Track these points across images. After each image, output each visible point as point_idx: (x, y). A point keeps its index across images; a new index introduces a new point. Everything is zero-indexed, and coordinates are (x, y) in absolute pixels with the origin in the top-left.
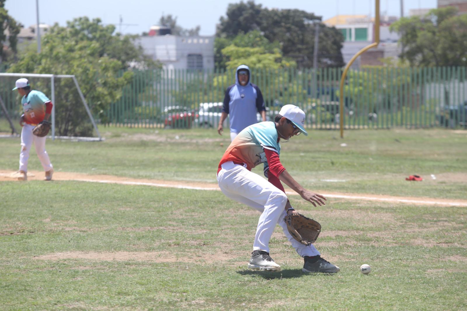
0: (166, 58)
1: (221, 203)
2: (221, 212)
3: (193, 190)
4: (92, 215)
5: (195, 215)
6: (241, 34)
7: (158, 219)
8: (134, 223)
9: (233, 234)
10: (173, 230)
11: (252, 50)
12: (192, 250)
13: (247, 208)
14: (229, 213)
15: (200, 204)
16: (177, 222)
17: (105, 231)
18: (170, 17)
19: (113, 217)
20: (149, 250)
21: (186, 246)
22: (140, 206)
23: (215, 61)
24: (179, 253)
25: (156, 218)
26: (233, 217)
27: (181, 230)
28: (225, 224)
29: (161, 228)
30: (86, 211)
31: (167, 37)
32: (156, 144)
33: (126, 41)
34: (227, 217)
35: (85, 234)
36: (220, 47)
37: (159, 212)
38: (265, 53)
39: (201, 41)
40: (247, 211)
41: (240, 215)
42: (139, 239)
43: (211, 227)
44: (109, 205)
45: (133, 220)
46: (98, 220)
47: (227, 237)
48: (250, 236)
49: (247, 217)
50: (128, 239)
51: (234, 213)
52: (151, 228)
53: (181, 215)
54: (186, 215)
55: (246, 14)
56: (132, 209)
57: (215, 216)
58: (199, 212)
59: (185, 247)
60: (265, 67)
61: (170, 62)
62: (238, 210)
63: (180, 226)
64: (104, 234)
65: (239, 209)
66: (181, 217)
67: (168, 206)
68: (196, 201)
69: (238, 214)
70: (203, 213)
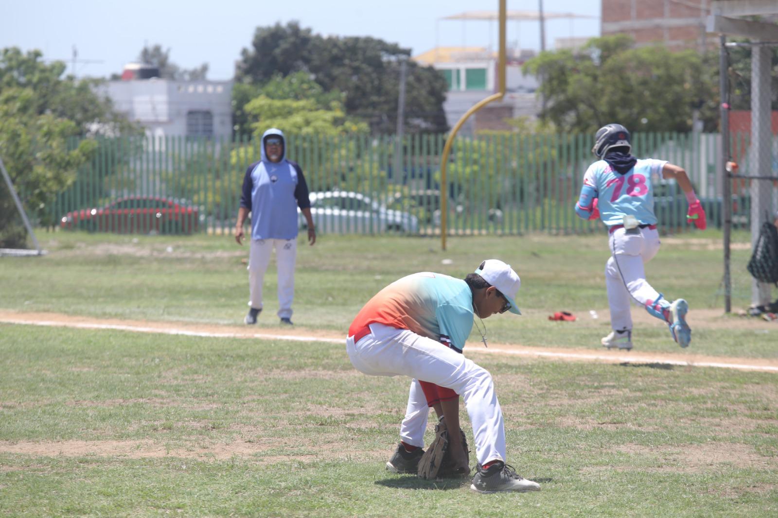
0: (151, 118)
1: (242, 358)
2: (243, 372)
3: (195, 337)
4: (23, 380)
5: (199, 379)
6: (278, 78)
7: (136, 386)
8: (96, 393)
9: (262, 410)
10: (161, 403)
11: (295, 104)
12: (193, 438)
13: (286, 367)
14: (255, 375)
15: (206, 361)
16: (167, 391)
17: (46, 406)
18: (157, 49)
19: (60, 384)
20: (121, 437)
21: (183, 430)
22: (106, 365)
23: (234, 123)
24: (171, 442)
25: (132, 385)
26: (262, 382)
27: (176, 405)
28: (248, 394)
29: (141, 400)
30: (14, 374)
31: (153, 82)
32: (133, 261)
33: (84, 88)
34: (253, 381)
35: (12, 412)
36: (243, 99)
37: (138, 373)
38: (317, 110)
39: (210, 89)
40: (285, 372)
41: (274, 378)
42: (103, 420)
43: (224, 400)
44: (53, 362)
45: (93, 387)
46: (33, 387)
47: (251, 414)
48: (290, 413)
49: (285, 382)
50: (84, 420)
51: (265, 376)
52: (124, 401)
53: (176, 378)
54: (183, 380)
55: (284, 45)
56: (92, 370)
57: (232, 380)
58: (205, 373)
59: (182, 432)
60: (317, 132)
61: (158, 123)
62: (271, 370)
63: (173, 397)
64: (44, 412)
65: (273, 368)
66: (175, 383)
67: (153, 364)
68: (201, 355)
69: (271, 376)
70: (213, 376)
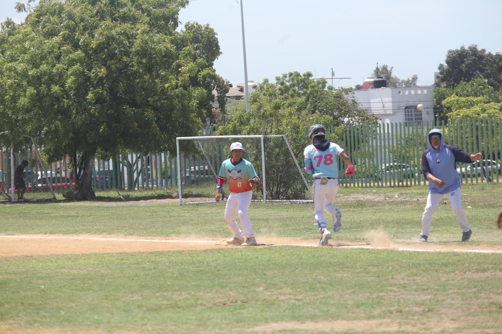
0: (382, 112)
1: (446, 265)
2: (446, 275)
3: (415, 252)
4: (307, 282)
5: (418, 279)
6: (463, 83)
7: (378, 285)
8: (353, 290)
9: (460, 299)
10: (395, 296)
11: (475, 99)
12: (416, 318)
13: (475, 271)
14: (455, 276)
15: (422, 268)
16: (398, 288)
17: (322, 298)
18: (385, 68)
19: (330, 284)
20: (369, 318)
21: (409, 313)
22: (358, 272)
23: (435, 113)
24: (402, 321)
25: (375, 284)
26: (459, 280)
27: (404, 296)
28: (450, 289)
29: (382, 294)
30: (301, 278)
31: (383, 90)
32: (374, 204)
33: (339, 95)
34: (453, 280)
35: (300, 303)
36: (440, 97)
37: (379, 277)
38: (490, 102)
39: (419, 92)
40: (475, 274)
41: (467, 278)
42: (358, 307)
43: (435, 292)
44: (325, 271)
45: (351, 286)
46: (313, 287)
47: (453, 302)
48: (478, 301)
49: (475, 280)
50: (346, 308)
51: (461, 277)
52: (370, 295)
53: (403, 279)
54: (408, 280)
55: (468, 61)
56: (349, 275)
57: (439, 279)
58: (422, 275)
59: (408, 314)
60: (490, 117)
61: (387, 115)
62: (465, 273)
63: (402, 291)
64: (321, 303)
65: (466, 271)
66: (403, 282)
67: (388, 270)
68: (418, 264)
69: (465, 277)
70: (427, 277)
